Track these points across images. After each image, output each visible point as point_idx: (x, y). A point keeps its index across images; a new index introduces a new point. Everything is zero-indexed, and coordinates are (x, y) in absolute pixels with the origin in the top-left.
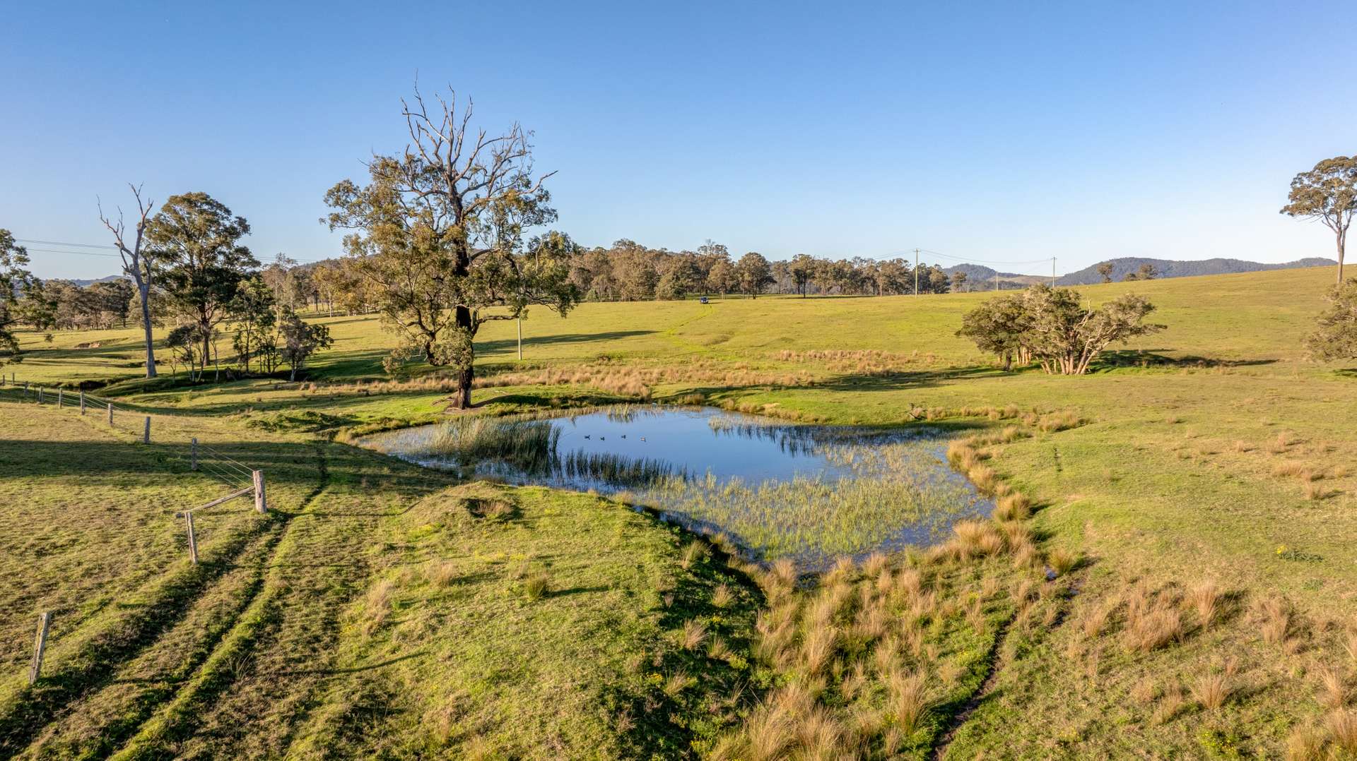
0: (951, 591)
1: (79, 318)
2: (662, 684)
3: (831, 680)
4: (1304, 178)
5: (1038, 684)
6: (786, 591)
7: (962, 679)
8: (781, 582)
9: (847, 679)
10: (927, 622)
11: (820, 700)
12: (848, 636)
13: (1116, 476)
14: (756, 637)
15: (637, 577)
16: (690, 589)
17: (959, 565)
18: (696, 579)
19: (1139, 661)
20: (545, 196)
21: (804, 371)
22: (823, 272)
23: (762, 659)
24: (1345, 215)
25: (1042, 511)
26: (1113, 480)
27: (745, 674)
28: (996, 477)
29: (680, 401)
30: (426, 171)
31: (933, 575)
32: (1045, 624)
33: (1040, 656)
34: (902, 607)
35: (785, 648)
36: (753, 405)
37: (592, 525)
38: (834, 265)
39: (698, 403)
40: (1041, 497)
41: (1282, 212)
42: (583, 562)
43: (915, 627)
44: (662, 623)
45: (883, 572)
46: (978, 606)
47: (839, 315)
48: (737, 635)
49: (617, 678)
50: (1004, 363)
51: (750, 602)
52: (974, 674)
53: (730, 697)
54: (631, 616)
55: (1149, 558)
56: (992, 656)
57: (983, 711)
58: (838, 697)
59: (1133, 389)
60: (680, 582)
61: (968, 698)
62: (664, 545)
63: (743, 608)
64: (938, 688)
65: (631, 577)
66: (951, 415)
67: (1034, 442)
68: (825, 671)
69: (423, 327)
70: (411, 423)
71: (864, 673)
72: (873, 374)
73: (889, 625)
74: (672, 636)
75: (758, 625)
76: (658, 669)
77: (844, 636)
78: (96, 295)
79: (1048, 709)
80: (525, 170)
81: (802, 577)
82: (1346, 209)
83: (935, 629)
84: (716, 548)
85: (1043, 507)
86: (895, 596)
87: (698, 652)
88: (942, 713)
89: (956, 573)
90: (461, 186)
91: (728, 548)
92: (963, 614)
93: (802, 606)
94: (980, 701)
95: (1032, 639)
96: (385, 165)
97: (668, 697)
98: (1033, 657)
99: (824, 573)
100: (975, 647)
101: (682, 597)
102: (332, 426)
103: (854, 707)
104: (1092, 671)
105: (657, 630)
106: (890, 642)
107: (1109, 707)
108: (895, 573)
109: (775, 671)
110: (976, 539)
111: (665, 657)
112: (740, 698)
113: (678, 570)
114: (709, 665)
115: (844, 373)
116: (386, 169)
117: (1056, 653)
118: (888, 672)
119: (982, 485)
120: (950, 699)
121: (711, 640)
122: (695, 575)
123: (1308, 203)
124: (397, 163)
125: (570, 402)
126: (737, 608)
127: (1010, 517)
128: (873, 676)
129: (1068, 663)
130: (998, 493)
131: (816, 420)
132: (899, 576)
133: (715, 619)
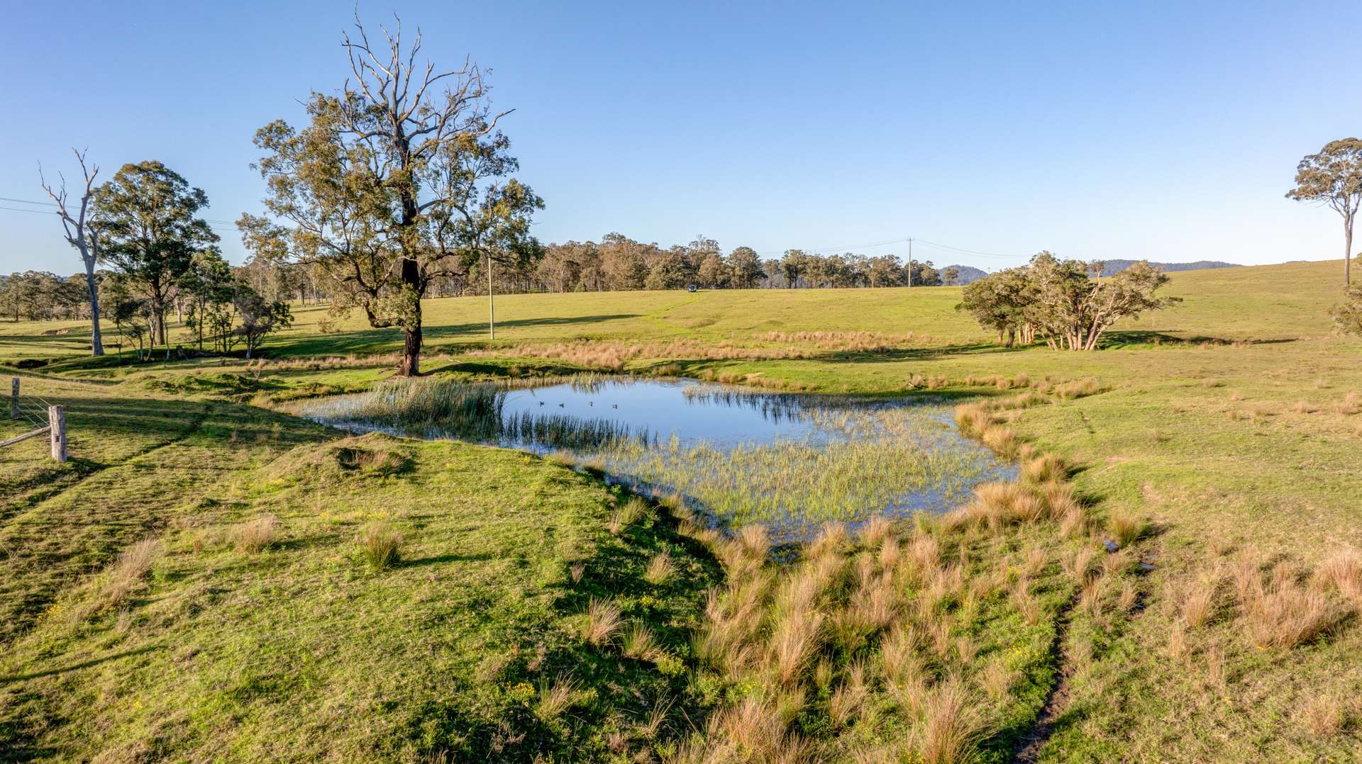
0: (980, 566)
1: (58, 309)
2: (531, 701)
3: (813, 692)
4: (1311, 161)
5: (1135, 697)
6: (754, 564)
7: (1016, 690)
8: (749, 553)
9: (839, 693)
10: (953, 606)
11: (795, 727)
12: (839, 625)
13: (1163, 436)
14: (704, 627)
15: (542, 541)
16: (615, 559)
17: (986, 533)
18: (627, 547)
19: (1280, 663)
20: (504, 142)
21: (792, 348)
22: (814, 268)
23: (708, 659)
24: (1353, 199)
25: (1082, 474)
26: (1160, 440)
27: (678, 684)
28: (1018, 440)
29: (654, 372)
30: (368, 111)
31: (953, 546)
32: (1122, 608)
33: (1128, 655)
34: (916, 586)
35: (744, 643)
36: (733, 374)
37: (503, 481)
38: (825, 261)
39: (674, 374)
40: (1076, 459)
41: (1287, 196)
42: (471, 524)
43: (937, 613)
44: (558, 604)
45: (887, 542)
46: (1024, 585)
47: (829, 301)
48: (674, 624)
49: (457, 690)
50: (1006, 340)
51: (702, 579)
52: (1033, 681)
53: (647, 722)
54: (514, 594)
55: (1241, 524)
56: (1055, 655)
57: (1060, 745)
58: (823, 721)
59: (1152, 361)
60: (602, 549)
61: (1032, 723)
62: (594, 505)
63: (691, 586)
64: (980, 706)
65: (533, 542)
66: (955, 384)
67: (1054, 408)
68: (806, 678)
69: (363, 284)
70: (346, 390)
71: (865, 681)
72: (866, 351)
73: (900, 609)
74: (570, 625)
75: (709, 610)
76: (532, 676)
77: (834, 624)
78: (76, 286)
79: (1166, 741)
80: (481, 112)
81: (778, 549)
82: (1355, 192)
83: (966, 615)
84: (665, 512)
85: (1080, 470)
86: (906, 570)
87: (607, 649)
88: (995, 748)
89: (983, 544)
90: (409, 128)
91: (682, 512)
92: (1003, 595)
93: (774, 584)
94: (1051, 728)
95: (1110, 629)
96: (323, 104)
97: (540, 722)
98: (1117, 657)
99: (808, 544)
100: (1028, 641)
101: (600, 570)
102: (249, 391)
103: (849, 737)
104: (1216, 677)
105: (550, 614)
106: (902, 634)
107: (1267, 741)
108: (903, 543)
109: (726, 678)
110: (1005, 502)
111: (550, 657)
112: (663, 723)
113: (602, 535)
114: (622, 669)
115: (836, 350)
116: (324, 108)
117: (1150, 651)
118: (902, 679)
119: (1000, 448)
120: (1003, 725)
121: (630, 630)
122: (627, 541)
123: (1314, 186)
124: (336, 101)
125: (531, 371)
126: (681, 586)
127: (1043, 479)
128: (878, 685)
129: (1173, 664)
130: (1022, 456)
131: (804, 389)
132: (910, 547)
133: (646, 600)
